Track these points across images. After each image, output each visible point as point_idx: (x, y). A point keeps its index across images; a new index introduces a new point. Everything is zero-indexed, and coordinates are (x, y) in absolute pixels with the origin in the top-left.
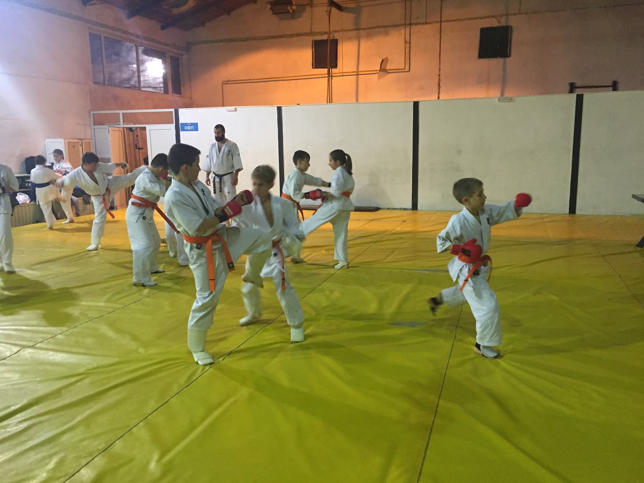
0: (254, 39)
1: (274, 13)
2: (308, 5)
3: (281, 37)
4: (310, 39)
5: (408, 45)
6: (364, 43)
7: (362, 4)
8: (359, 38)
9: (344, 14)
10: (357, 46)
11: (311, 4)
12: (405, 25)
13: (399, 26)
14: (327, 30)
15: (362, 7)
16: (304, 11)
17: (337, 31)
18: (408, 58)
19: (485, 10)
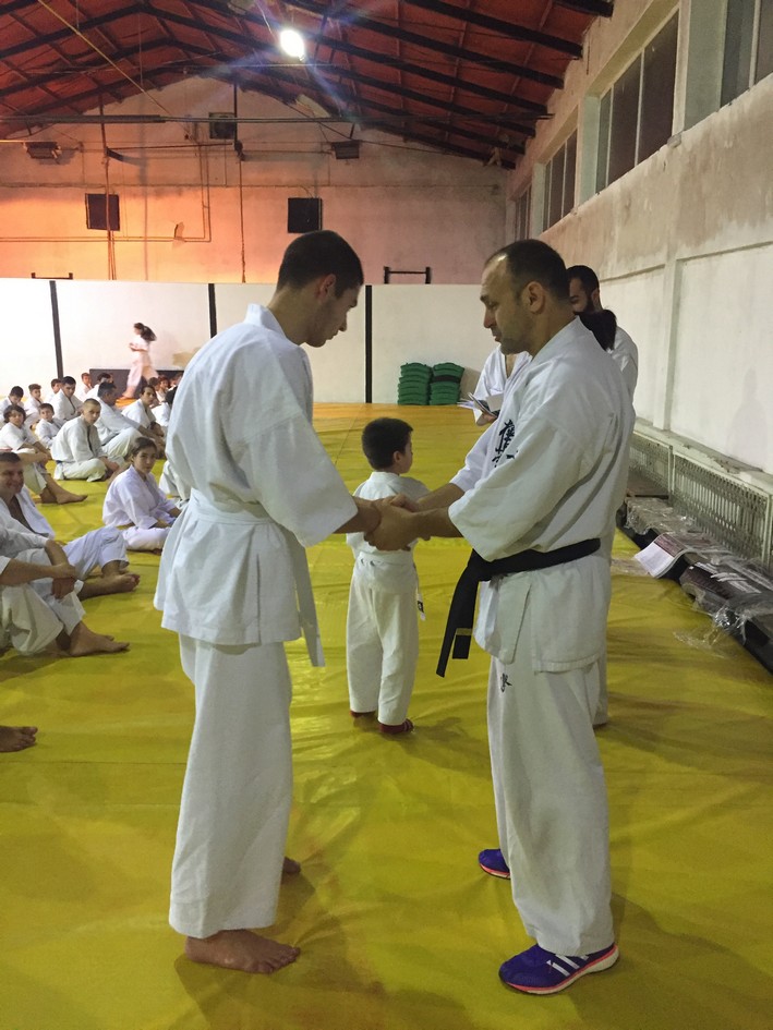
0: (7, 184)
1: (33, 157)
2: (77, 149)
3: (41, 185)
4: (82, 193)
5: (206, 210)
6: (151, 201)
7: (148, 155)
8: (145, 196)
9: (124, 164)
10: (143, 205)
11: (81, 148)
12: (198, 185)
13: (194, 186)
14: (104, 183)
15: (148, 158)
16: (72, 156)
17: (117, 185)
18: (208, 224)
19: (293, 178)
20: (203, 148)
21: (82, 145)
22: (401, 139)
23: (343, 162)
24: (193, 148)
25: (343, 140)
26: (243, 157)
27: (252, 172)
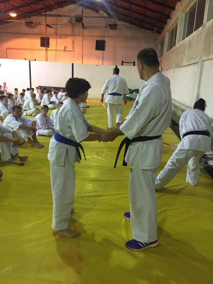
0: (19, 33)
1: (26, 26)
2: (38, 24)
3: (29, 34)
4: (40, 36)
5: (73, 43)
6: (58, 40)
7: (58, 26)
8: (57, 38)
9: (52, 29)
10: (56, 40)
11: (40, 24)
12: (72, 36)
13: (70, 36)
14: (45, 34)
15: (58, 27)
16: (37, 26)
17: (49, 35)
18: (73, 47)
19: (97, 34)
20: (73, 25)
21: (40, 23)
22: (129, 24)
23: (112, 30)
24: (70, 25)
25: (112, 23)
26: (84, 28)
27: (86, 32)
